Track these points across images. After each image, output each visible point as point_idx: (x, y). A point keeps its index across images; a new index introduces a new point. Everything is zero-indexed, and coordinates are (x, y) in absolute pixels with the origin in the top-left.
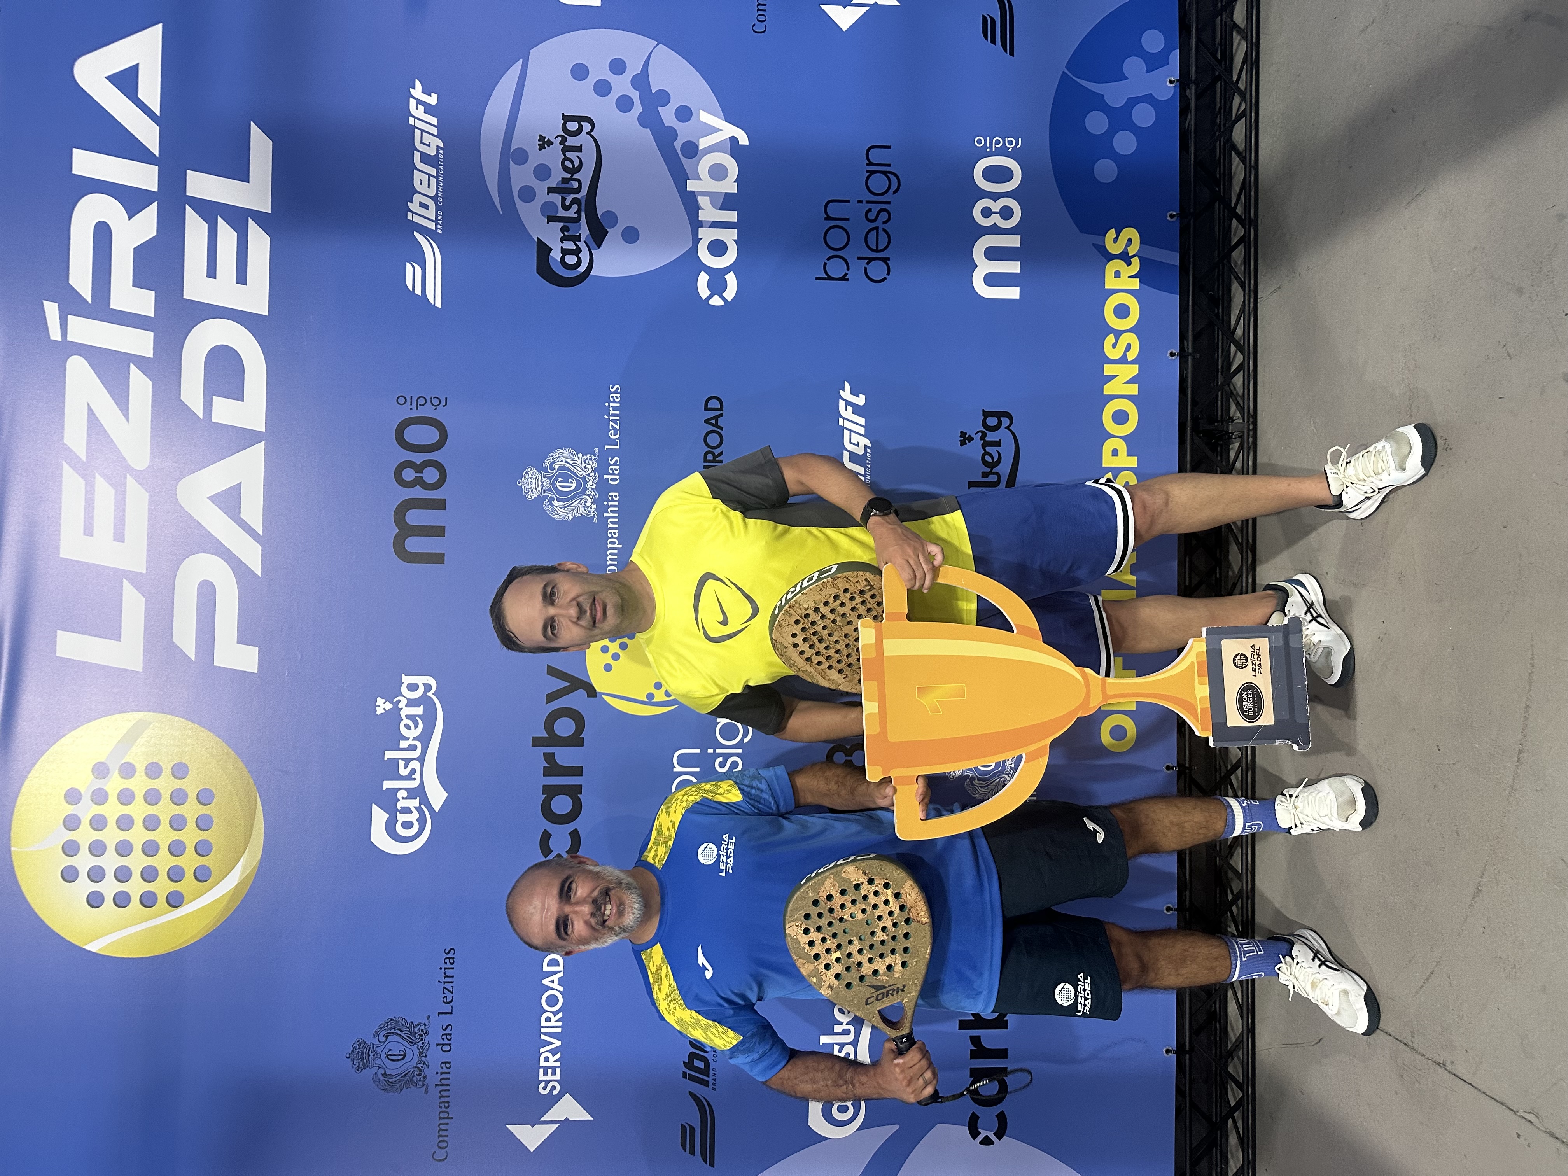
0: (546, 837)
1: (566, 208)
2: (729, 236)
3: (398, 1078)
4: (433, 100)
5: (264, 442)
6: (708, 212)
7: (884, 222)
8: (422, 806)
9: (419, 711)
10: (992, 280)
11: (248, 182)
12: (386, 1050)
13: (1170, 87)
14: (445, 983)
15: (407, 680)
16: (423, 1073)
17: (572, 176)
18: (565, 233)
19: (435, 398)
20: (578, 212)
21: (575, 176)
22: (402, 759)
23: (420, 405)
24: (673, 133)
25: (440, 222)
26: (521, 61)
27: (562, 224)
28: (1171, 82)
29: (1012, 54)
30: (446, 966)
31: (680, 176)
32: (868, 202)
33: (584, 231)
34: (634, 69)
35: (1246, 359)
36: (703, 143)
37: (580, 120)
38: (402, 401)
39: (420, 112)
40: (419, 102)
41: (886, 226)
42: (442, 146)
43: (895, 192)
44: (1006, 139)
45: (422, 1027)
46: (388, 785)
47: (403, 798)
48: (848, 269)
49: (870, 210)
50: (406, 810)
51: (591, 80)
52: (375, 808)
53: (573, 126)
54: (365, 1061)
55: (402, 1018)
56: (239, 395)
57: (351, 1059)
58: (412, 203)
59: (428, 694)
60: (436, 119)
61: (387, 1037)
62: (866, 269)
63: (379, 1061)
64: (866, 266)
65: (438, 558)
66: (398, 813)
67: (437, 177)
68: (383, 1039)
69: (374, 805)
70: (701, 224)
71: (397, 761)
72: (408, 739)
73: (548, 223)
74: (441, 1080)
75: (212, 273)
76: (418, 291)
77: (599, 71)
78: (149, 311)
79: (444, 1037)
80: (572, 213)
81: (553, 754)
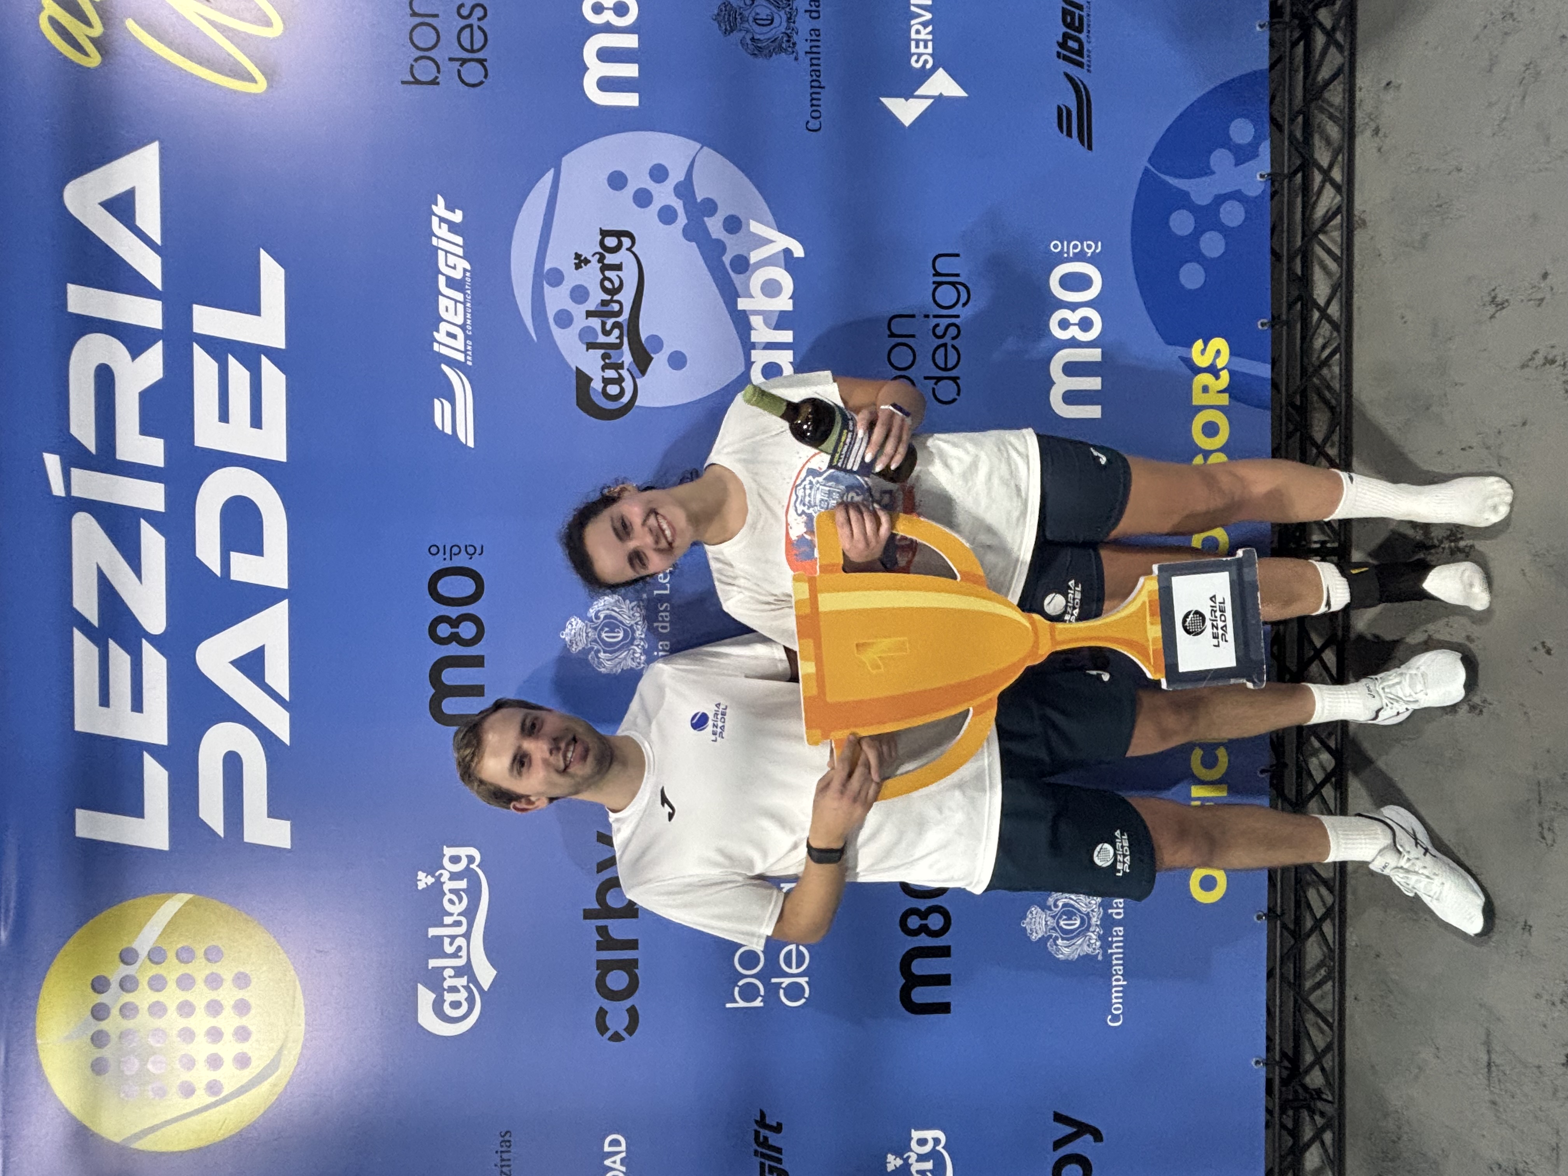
0: (602, 1014)
1: (606, 333)
2: (785, 358)
4: (457, 217)
5: (287, 600)
6: (761, 333)
7: (953, 338)
8: (471, 985)
9: (463, 884)
10: (1070, 397)
11: (260, 315)
13: (1260, 181)
14: (502, 1166)
15: (448, 852)
17: (612, 297)
18: (607, 361)
19: (469, 545)
20: (620, 337)
21: (616, 298)
22: (448, 936)
23: (454, 554)
24: (721, 247)
25: (470, 353)
26: (553, 169)
27: (602, 351)
28: (1262, 176)
29: (1090, 147)
30: (503, 1149)
31: (730, 294)
32: (935, 316)
33: (627, 358)
34: (677, 175)
36: (755, 257)
37: (619, 234)
38: (434, 550)
39: (442, 231)
40: (442, 220)
41: (955, 342)
42: (470, 268)
43: (964, 305)
44: (1085, 243)
46: (433, 963)
47: (450, 977)
49: (937, 325)
50: (454, 989)
51: (630, 189)
52: (420, 987)
53: (611, 242)
56: (258, 550)
58: (438, 331)
59: (472, 866)
60: (461, 239)
62: (934, 389)
64: (935, 386)
66: (445, 993)
67: (464, 303)
69: (419, 985)
70: (753, 346)
71: (441, 937)
72: (451, 914)
73: (587, 350)
75: (224, 417)
76: (448, 430)
77: (639, 180)
78: (158, 460)
80: (613, 339)
81: (606, 927)
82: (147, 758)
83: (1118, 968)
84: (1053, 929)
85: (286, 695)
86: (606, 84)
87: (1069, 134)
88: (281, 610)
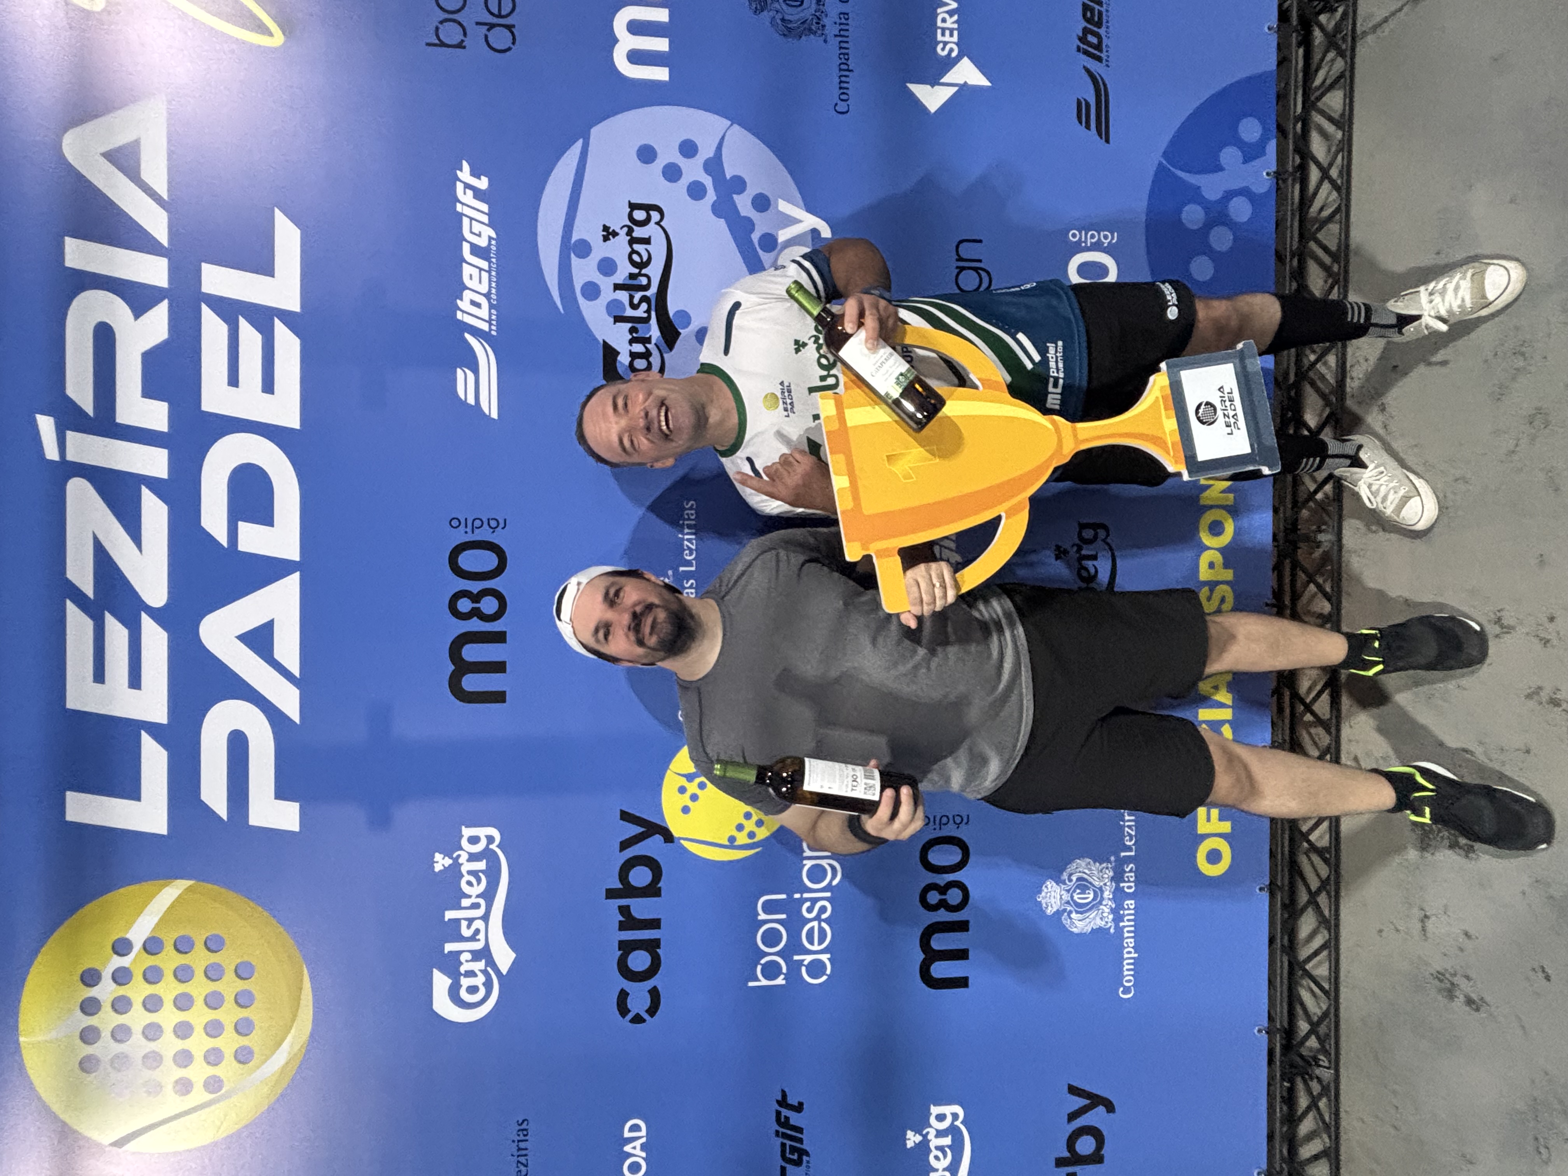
0: (623, 996)
1: (634, 307)
4: (483, 183)
5: (298, 572)
8: (489, 969)
9: (481, 865)
11: (273, 277)
13: (1266, 179)
14: (518, 1156)
15: (467, 832)
17: (641, 270)
18: (634, 335)
19: (491, 519)
20: (648, 311)
21: (644, 271)
22: (465, 919)
23: (476, 527)
24: (749, 224)
25: (494, 323)
26: (581, 140)
27: (629, 325)
28: (1269, 174)
29: (1107, 141)
30: (519, 1138)
33: (655, 332)
34: (706, 152)
36: (783, 236)
37: (647, 208)
38: (455, 523)
39: (468, 197)
40: (467, 186)
42: (495, 236)
43: (986, 289)
44: (1102, 234)
46: (449, 947)
47: (467, 961)
50: (471, 974)
51: (660, 163)
52: (437, 974)
53: (640, 215)
56: (268, 520)
58: (461, 300)
59: (491, 847)
60: (487, 206)
65: (499, 697)
66: (462, 977)
67: (489, 272)
69: (435, 970)
71: (457, 921)
72: (470, 897)
73: (615, 323)
75: (233, 380)
76: (471, 400)
77: (668, 154)
78: (162, 425)
80: (640, 313)
81: (628, 907)
82: (146, 738)
83: (1129, 942)
84: (1068, 903)
85: (296, 672)
86: (636, 57)
87: (1088, 127)
88: (292, 583)
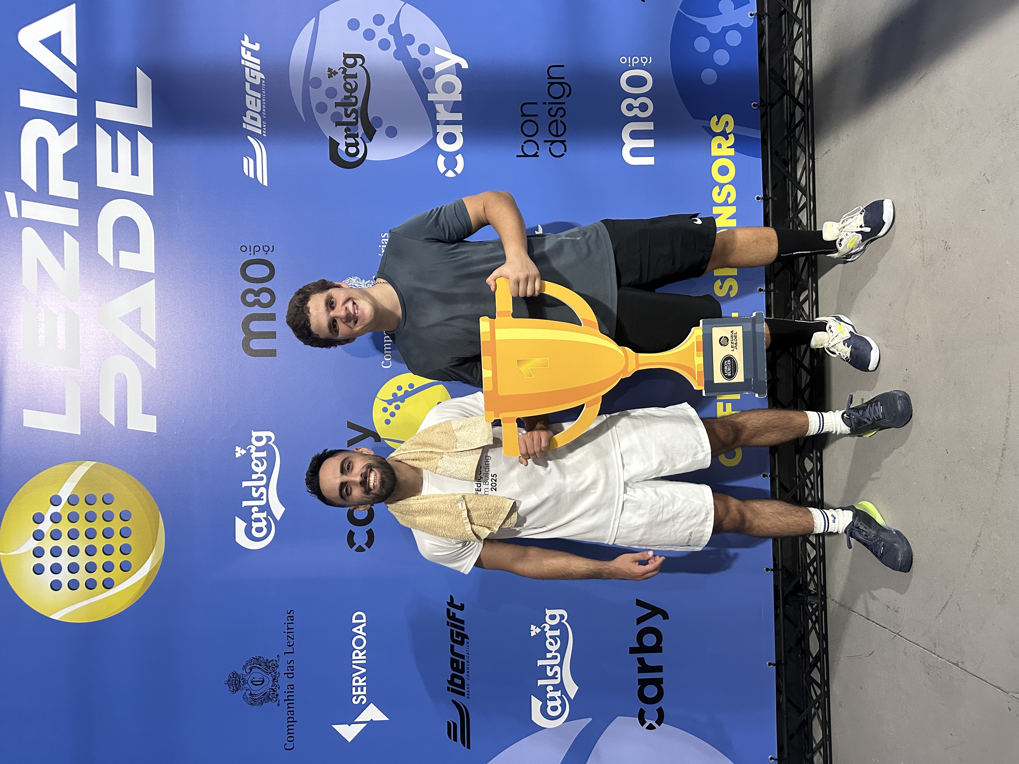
0: (351, 535)
2: (457, 130)
3: (259, 696)
4: (257, 47)
5: (154, 281)
6: (443, 114)
7: (561, 117)
8: (269, 517)
9: (264, 454)
10: (635, 152)
11: (137, 107)
12: (251, 678)
13: (751, 18)
15: (255, 434)
16: (276, 693)
17: (351, 94)
18: (348, 133)
19: (265, 246)
20: (356, 118)
21: (353, 94)
22: (254, 487)
23: (256, 251)
24: (417, 63)
25: (265, 129)
26: (314, 18)
27: (345, 127)
28: (751, 15)
31: (423, 92)
32: (549, 103)
33: (361, 131)
34: (389, 21)
35: (808, 200)
36: (438, 68)
37: (355, 56)
38: (244, 249)
39: (247, 56)
40: (247, 49)
41: (562, 119)
42: (264, 78)
43: (568, 96)
44: (641, 58)
45: (274, 662)
46: (245, 503)
47: (256, 512)
48: (538, 149)
49: (551, 109)
50: (258, 520)
51: (362, 29)
52: (237, 519)
53: (350, 61)
54: (237, 686)
55: (260, 657)
56: (136, 250)
57: (228, 685)
58: (245, 116)
59: (269, 443)
60: (259, 60)
61: (251, 670)
62: (550, 148)
63: (247, 686)
64: (550, 146)
65: (272, 353)
67: (261, 99)
68: (249, 671)
69: (236, 517)
70: (438, 123)
71: (250, 488)
72: (257, 473)
73: (336, 126)
74: (288, 696)
75: (115, 168)
76: (252, 175)
77: (367, 23)
78: (75, 196)
79: (289, 668)
80: (351, 119)
85: (154, 338)
88: (151, 286)
